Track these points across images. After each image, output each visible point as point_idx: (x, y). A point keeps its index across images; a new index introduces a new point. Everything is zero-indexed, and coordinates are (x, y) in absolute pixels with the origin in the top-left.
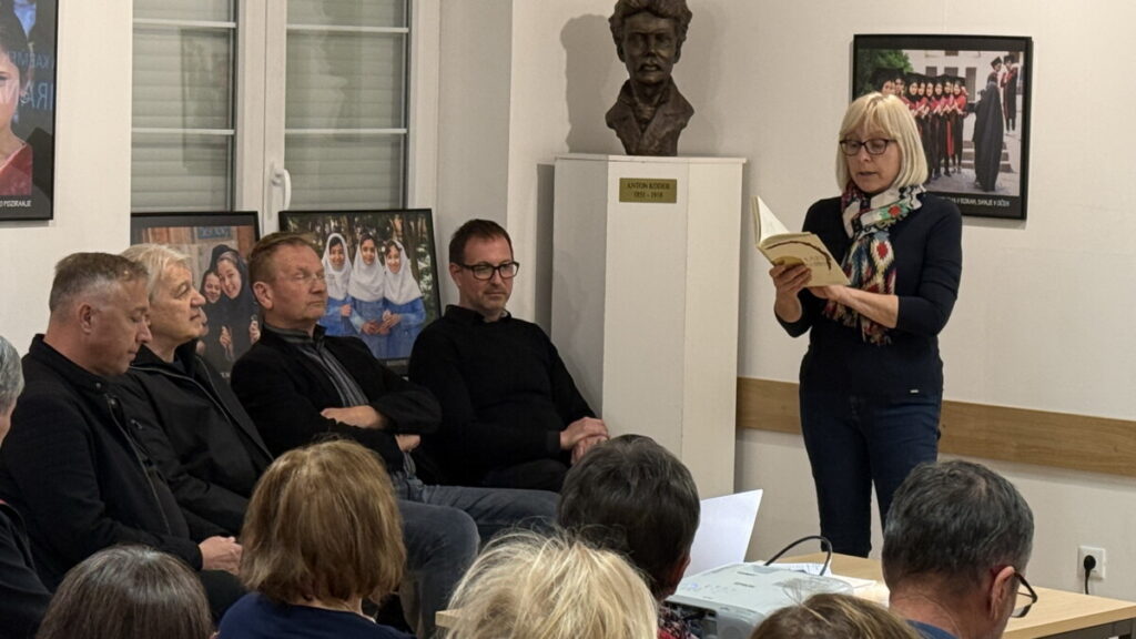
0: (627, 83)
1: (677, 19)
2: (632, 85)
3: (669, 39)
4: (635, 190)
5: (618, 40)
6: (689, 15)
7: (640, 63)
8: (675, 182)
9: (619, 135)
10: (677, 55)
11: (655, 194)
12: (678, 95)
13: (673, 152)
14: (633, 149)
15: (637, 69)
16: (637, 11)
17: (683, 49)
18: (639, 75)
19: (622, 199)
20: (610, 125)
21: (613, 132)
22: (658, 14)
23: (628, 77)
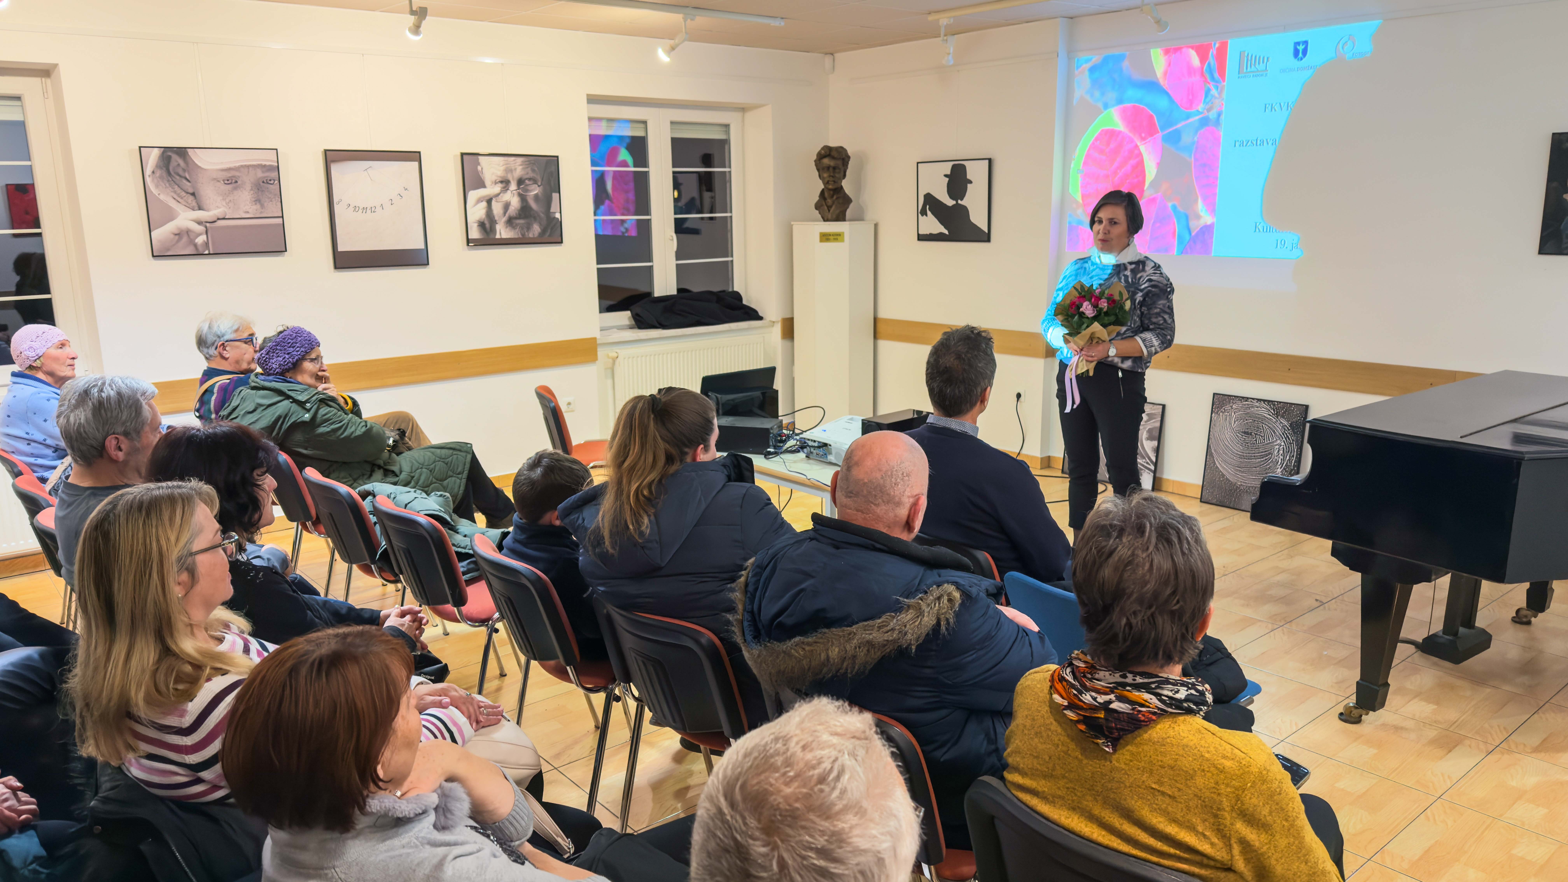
0: (823, 190)
1: (843, 159)
2: (825, 190)
3: (840, 169)
4: (825, 237)
5: (818, 170)
6: (849, 157)
7: (826, 180)
8: (843, 233)
9: (820, 213)
10: (844, 176)
11: (834, 239)
12: (845, 194)
13: (844, 220)
14: (825, 220)
15: (826, 183)
16: (825, 157)
17: (848, 173)
18: (827, 186)
19: (821, 241)
20: (816, 208)
21: (817, 212)
22: (833, 158)
23: (822, 187)
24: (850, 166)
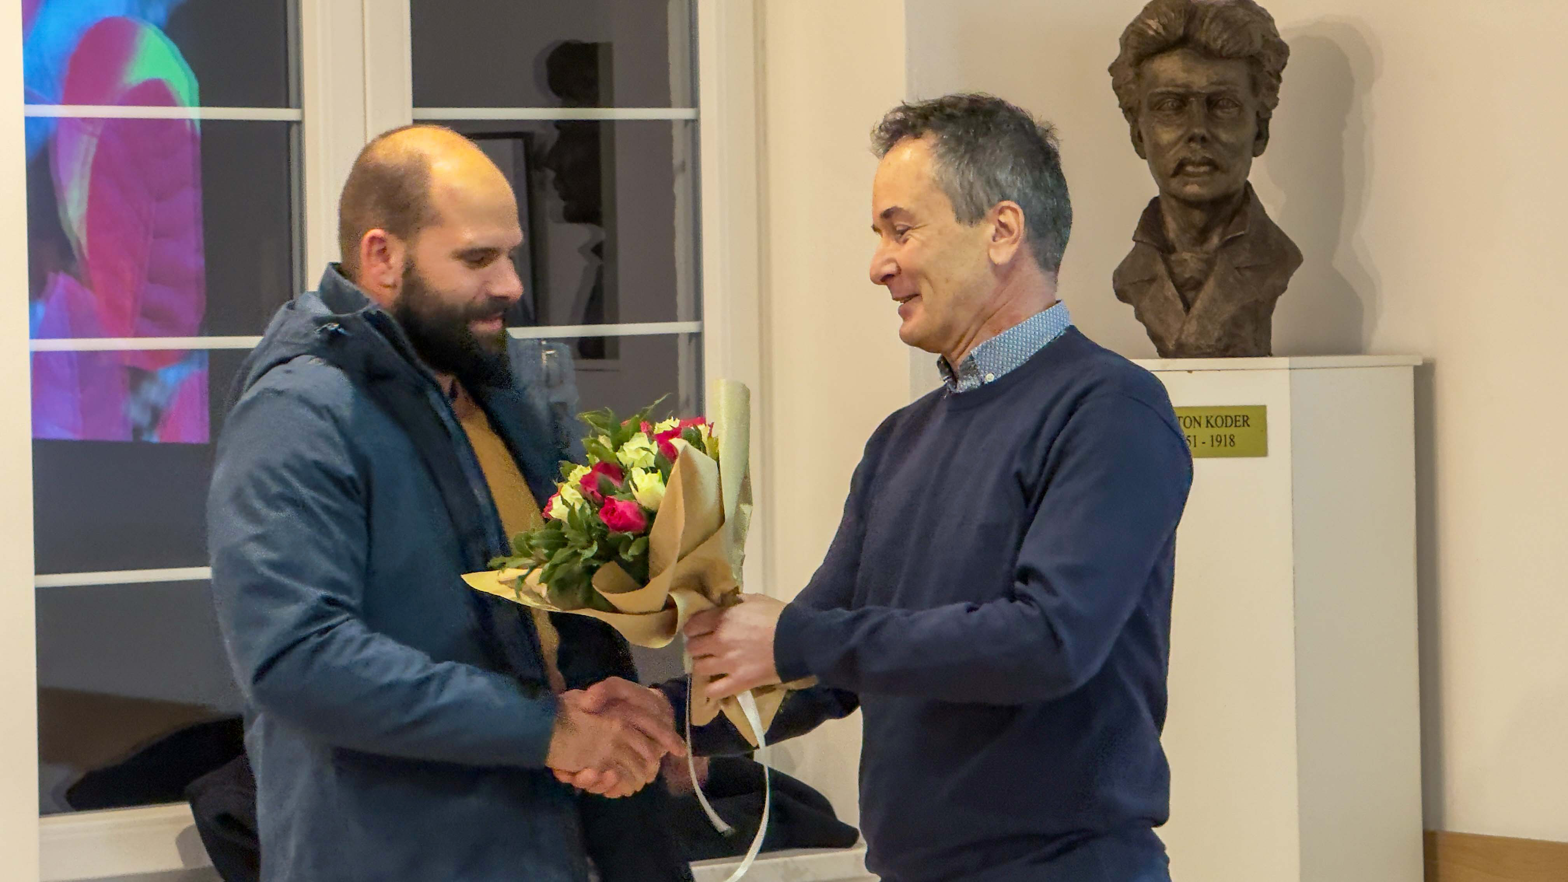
2: (1164, 206)
3: (1239, 106)
7: (1173, 158)
12: (1266, 223)
13: (1263, 347)
14: (1170, 346)
15: (1169, 171)
16: (1162, 47)
18: (1175, 185)
20: (1121, 296)
24: (1283, 92)
